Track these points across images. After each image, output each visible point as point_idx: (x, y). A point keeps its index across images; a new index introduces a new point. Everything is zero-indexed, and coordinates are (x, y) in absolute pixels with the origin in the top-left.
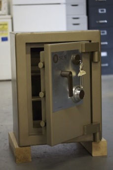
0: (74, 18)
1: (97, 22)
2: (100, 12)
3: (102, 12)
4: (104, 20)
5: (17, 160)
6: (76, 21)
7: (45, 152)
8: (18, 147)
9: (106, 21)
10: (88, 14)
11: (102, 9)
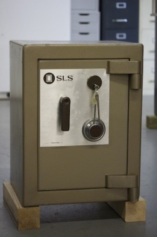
0: (82, 15)
1: (114, 21)
2: (118, 7)
3: (121, 7)
4: (124, 18)
5: (20, 225)
6: (84, 19)
7: (56, 214)
8: (21, 207)
9: (126, 20)
10: (101, 9)
11: (121, 3)
